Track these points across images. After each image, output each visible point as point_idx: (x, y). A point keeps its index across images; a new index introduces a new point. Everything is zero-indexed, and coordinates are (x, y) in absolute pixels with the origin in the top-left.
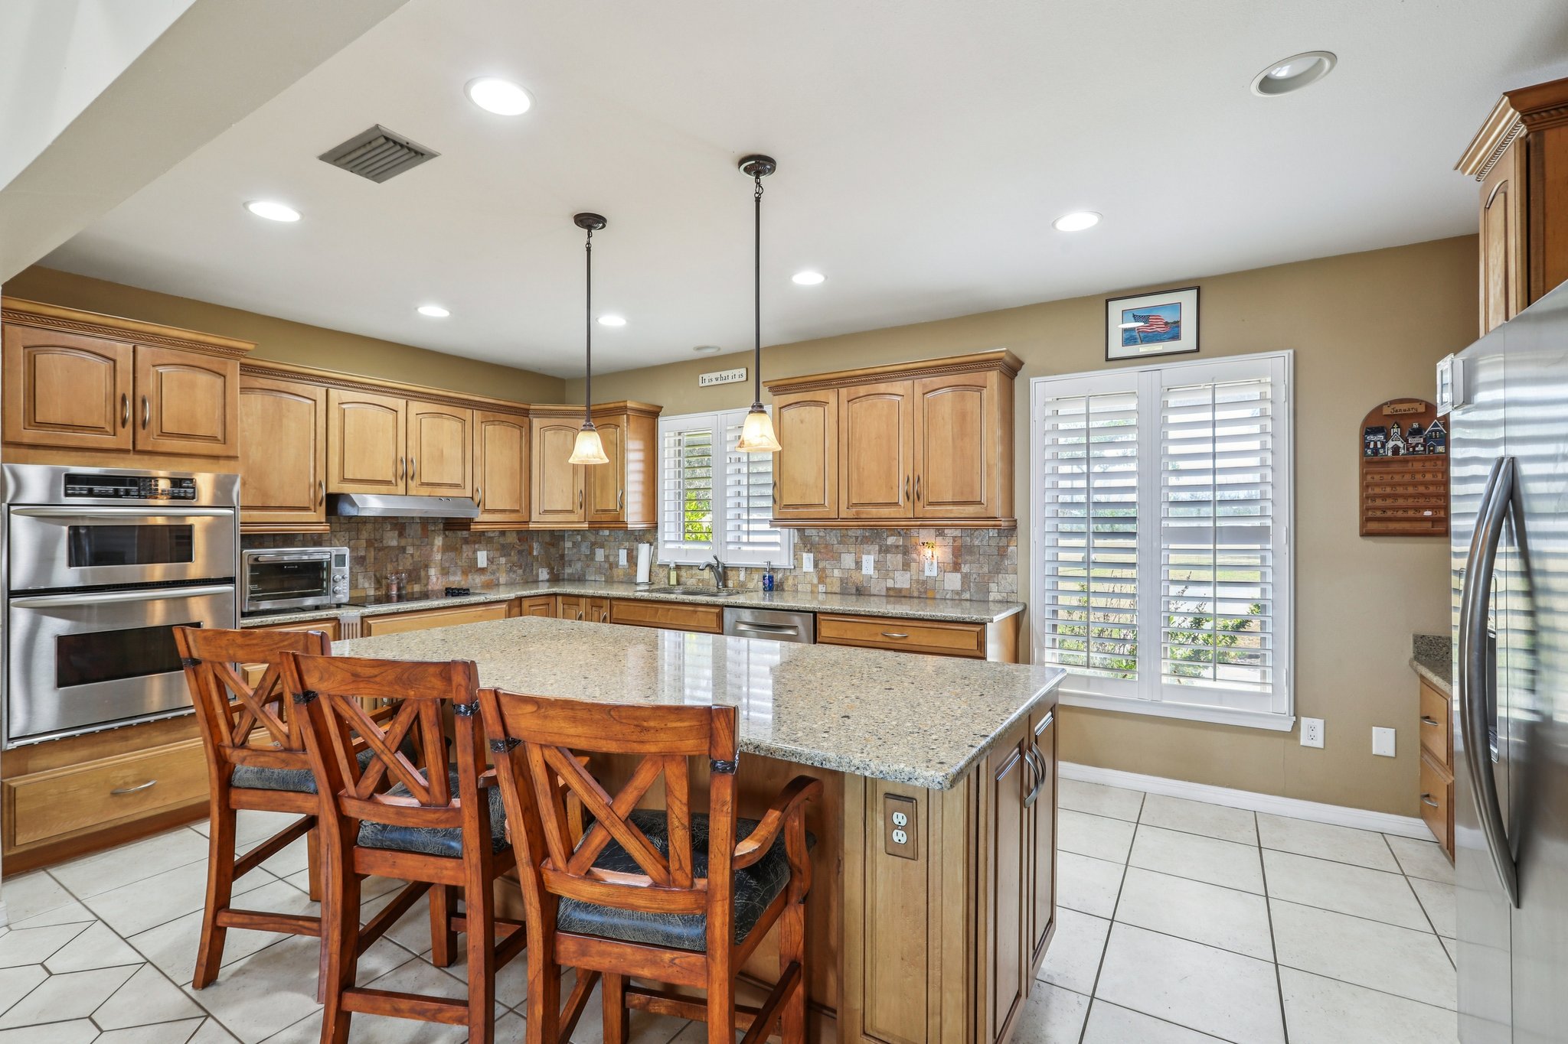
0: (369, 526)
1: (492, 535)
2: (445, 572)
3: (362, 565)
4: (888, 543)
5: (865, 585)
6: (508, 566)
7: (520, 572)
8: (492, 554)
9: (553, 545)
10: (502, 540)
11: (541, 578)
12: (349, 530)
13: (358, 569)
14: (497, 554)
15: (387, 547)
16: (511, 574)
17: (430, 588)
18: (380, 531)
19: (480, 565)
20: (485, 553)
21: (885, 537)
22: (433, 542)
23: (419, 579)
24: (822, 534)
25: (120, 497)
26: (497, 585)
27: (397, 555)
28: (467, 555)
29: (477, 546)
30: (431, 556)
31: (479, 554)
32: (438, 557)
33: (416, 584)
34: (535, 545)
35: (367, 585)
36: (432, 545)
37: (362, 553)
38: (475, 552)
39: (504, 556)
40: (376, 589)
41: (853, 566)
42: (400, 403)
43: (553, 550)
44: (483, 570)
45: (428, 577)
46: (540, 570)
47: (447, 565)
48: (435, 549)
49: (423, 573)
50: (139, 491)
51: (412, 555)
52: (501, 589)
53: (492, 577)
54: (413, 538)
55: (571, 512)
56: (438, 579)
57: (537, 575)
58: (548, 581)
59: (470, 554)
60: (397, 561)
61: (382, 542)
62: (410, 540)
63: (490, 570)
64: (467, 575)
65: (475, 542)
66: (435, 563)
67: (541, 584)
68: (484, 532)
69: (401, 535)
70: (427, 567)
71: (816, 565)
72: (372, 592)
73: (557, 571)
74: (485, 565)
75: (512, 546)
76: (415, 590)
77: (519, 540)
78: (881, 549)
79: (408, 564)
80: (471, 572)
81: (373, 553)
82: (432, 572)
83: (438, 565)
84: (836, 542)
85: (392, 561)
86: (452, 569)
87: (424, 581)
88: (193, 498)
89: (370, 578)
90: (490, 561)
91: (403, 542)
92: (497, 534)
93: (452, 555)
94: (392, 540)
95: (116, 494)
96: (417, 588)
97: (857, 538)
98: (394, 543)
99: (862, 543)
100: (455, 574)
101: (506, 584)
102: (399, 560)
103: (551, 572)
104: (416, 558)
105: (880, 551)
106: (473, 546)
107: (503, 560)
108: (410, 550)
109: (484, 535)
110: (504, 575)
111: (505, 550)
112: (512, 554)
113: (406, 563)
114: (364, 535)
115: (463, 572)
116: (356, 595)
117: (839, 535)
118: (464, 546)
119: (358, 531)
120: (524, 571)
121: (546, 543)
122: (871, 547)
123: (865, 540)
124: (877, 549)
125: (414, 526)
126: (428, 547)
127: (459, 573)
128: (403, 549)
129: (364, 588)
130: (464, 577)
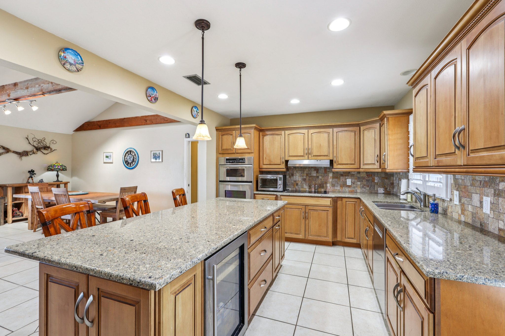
0: (307, 170)
1: (354, 173)
2: (333, 185)
3: (305, 181)
4: (500, 188)
5: (485, 222)
6: (362, 185)
7: (368, 188)
8: (353, 181)
9: (387, 178)
10: (358, 175)
11: (379, 192)
12: (301, 171)
13: (303, 182)
14: (356, 181)
15: (312, 176)
16: (363, 189)
17: (327, 190)
18: (310, 171)
19: (348, 184)
20: (350, 180)
21: (498, 182)
22: (329, 175)
23: (323, 187)
24: (463, 178)
25: (233, 163)
26: (356, 192)
27: (316, 179)
28: (342, 180)
29: (347, 177)
30: (328, 180)
31: (348, 180)
32: (331, 180)
33: (322, 188)
34: (376, 178)
35: (306, 187)
36: (328, 176)
37: (305, 178)
38: (346, 179)
39: (360, 181)
40: (309, 189)
41: (478, 205)
42: (305, 131)
43: (386, 181)
44: (349, 186)
45: (327, 187)
46: (379, 189)
47: (334, 183)
48: (329, 177)
49: (325, 185)
50: (236, 161)
51: (321, 179)
52: (358, 194)
53: (354, 189)
54: (321, 173)
55: (374, 164)
56: (330, 188)
57: (377, 191)
58: (383, 193)
59: (344, 180)
60: (316, 180)
61: (311, 174)
62: (320, 174)
63: (353, 186)
64: (342, 188)
65: (346, 176)
66: (329, 182)
67: (379, 194)
68: (350, 172)
69: (317, 172)
70: (326, 183)
71: (460, 201)
72: (308, 190)
73: (389, 189)
74: (350, 184)
75: (364, 178)
76: (322, 191)
77: (367, 176)
78: (495, 192)
79: (320, 182)
80: (344, 186)
81: (308, 177)
82: (328, 185)
83: (331, 183)
84: (469, 185)
85: (314, 180)
86: (336, 185)
87: (325, 188)
88: (245, 163)
89: (307, 186)
90: (353, 183)
91: (318, 175)
92: (356, 173)
93: (336, 180)
94: (314, 174)
95: (233, 162)
96: (323, 190)
97: (481, 181)
98: (315, 175)
99: (484, 187)
100: (337, 186)
101: (360, 193)
102: (317, 180)
103: (385, 189)
104: (322, 180)
105: (495, 195)
106: (345, 177)
107: (359, 183)
108: (320, 177)
109: (350, 173)
110: (359, 189)
111: (360, 179)
112: (364, 181)
113: (319, 182)
114: (306, 172)
115: (340, 186)
116: (303, 190)
117: (471, 179)
118: (341, 177)
119: (304, 171)
120: (370, 188)
121: (383, 177)
122: (489, 190)
123: (485, 184)
124: (493, 192)
125: (321, 170)
126: (327, 177)
127: (339, 186)
128: (318, 177)
129: (305, 188)
130: (341, 188)
